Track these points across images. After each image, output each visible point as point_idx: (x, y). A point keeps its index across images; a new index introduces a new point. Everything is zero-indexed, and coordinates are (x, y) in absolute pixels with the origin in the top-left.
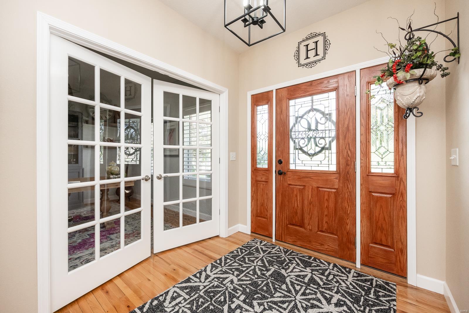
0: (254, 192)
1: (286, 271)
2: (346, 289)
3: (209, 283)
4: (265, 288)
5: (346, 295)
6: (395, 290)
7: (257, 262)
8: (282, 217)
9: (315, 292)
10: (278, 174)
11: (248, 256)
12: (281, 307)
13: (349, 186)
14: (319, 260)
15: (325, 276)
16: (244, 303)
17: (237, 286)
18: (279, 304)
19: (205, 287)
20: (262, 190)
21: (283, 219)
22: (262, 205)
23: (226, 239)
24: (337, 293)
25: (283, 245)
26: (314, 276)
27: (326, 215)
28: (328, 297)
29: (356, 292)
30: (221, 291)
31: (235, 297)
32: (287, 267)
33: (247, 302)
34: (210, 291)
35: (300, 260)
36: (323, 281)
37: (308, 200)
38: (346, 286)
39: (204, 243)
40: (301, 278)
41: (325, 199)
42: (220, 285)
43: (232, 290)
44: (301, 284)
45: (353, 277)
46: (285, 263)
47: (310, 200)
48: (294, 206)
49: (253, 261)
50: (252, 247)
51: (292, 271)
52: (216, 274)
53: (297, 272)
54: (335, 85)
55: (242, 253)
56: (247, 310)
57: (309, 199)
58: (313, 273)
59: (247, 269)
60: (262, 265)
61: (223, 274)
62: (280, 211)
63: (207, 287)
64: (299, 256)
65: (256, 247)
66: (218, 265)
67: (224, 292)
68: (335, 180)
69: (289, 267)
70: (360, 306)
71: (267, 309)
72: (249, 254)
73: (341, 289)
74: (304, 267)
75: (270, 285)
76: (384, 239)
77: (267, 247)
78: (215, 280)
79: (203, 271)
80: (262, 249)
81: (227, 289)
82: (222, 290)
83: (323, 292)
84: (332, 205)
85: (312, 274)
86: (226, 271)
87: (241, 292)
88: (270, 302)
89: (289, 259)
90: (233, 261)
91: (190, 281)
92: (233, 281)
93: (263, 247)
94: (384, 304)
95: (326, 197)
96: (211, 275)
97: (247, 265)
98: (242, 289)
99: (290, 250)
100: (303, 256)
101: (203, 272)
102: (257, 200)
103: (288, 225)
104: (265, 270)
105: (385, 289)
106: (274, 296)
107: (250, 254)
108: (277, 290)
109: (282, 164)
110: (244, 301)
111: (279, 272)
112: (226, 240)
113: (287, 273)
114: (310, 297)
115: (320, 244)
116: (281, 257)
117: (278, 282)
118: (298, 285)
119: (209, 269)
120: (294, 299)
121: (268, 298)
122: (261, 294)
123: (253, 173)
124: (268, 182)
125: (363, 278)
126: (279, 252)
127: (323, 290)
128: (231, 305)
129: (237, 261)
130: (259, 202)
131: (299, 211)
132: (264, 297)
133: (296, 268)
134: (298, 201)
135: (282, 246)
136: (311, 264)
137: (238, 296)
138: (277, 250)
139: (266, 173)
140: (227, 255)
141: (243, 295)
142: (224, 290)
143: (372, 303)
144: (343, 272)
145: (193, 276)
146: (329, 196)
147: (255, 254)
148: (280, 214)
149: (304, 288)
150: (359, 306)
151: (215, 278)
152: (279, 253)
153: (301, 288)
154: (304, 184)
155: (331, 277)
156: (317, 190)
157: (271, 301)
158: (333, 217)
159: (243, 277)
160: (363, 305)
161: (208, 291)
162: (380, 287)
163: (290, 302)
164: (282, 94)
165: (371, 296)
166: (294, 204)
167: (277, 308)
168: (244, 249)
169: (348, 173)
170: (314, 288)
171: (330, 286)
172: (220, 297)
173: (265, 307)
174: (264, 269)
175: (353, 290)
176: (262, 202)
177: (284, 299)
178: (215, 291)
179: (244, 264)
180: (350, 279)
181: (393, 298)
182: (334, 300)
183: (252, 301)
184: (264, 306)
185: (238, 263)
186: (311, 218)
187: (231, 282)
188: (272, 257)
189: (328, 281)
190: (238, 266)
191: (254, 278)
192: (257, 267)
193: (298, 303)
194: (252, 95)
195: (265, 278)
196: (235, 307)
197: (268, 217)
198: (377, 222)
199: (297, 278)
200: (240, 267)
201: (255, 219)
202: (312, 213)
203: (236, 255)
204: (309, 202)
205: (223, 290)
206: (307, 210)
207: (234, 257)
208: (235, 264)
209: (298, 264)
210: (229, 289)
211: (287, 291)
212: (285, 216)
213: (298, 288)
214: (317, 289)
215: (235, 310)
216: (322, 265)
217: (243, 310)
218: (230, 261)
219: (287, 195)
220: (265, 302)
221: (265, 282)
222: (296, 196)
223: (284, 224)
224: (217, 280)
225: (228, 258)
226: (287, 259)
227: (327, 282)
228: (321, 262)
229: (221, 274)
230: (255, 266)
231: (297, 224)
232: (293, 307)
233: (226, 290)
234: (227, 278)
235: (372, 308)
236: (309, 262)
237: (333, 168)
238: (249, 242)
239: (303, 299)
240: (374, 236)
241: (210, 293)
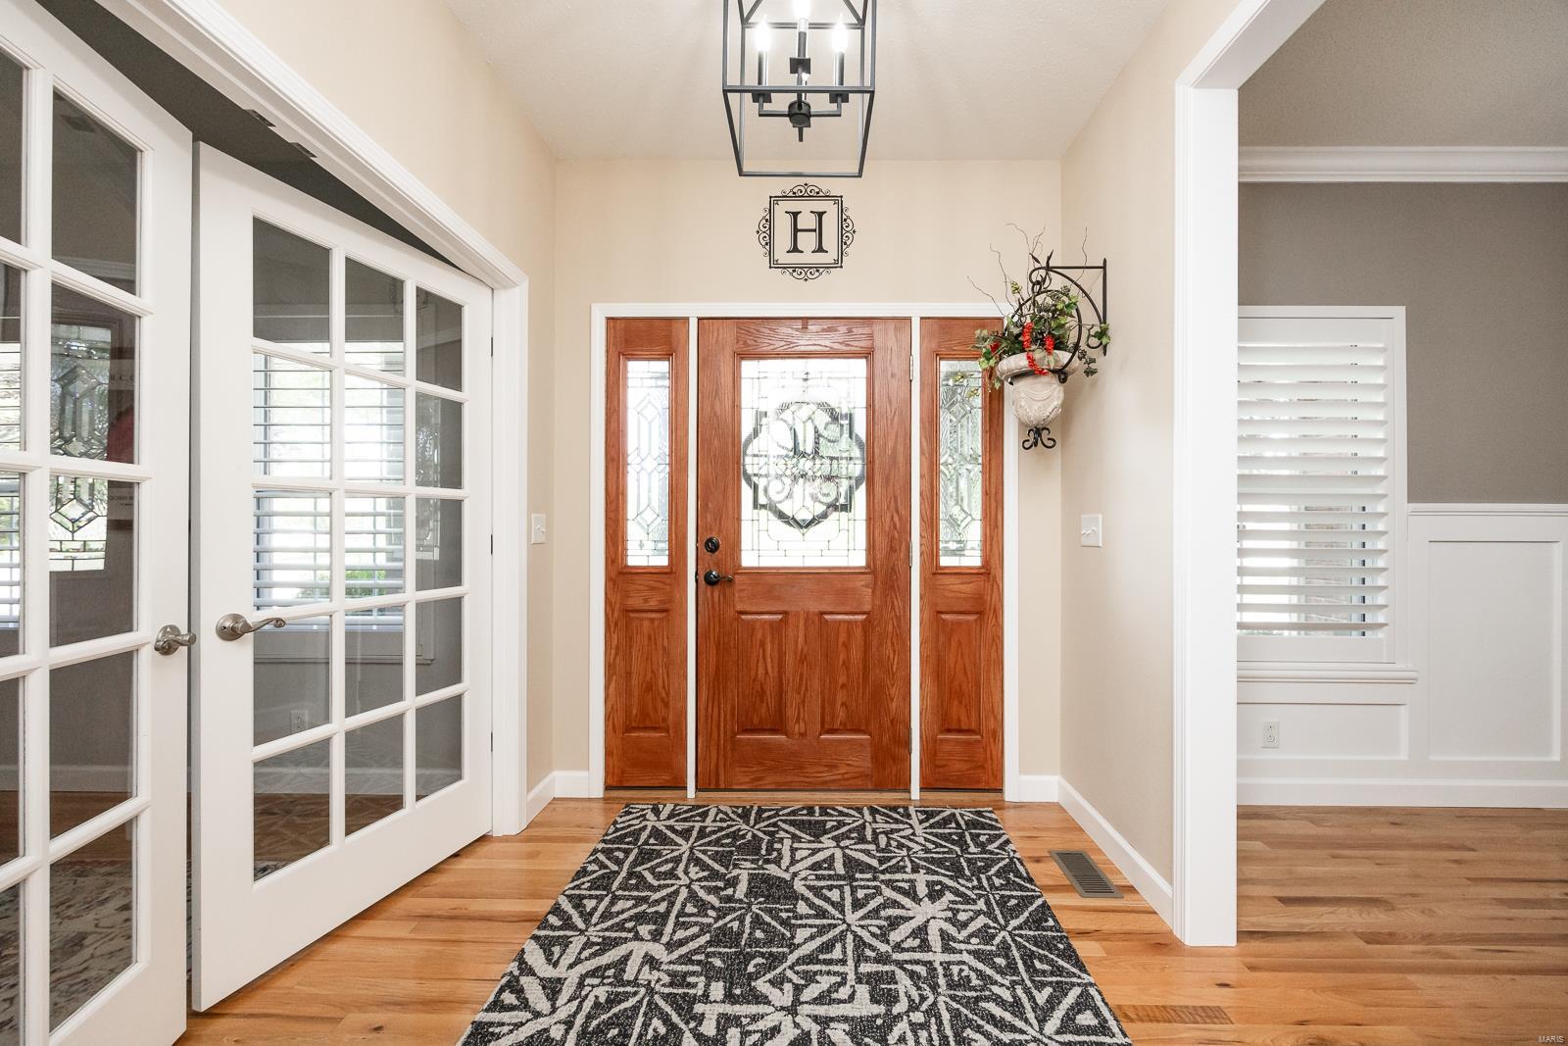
0: (617, 647)
1: (780, 867)
2: (925, 855)
3: (576, 1003)
4: (759, 934)
5: (933, 867)
6: (996, 821)
7: (686, 873)
8: (719, 713)
9: (875, 887)
10: (704, 582)
11: (648, 865)
12: (830, 962)
13: (896, 603)
14: (834, 809)
15: (870, 843)
16: (733, 1004)
17: (678, 968)
18: (821, 957)
19: (569, 1024)
20: (646, 638)
21: (722, 719)
22: (649, 687)
23: (524, 837)
24: (915, 870)
25: (727, 800)
26: (847, 851)
27: (843, 686)
28: (907, 888)
29: (944, 853)
30: (636, 1008)
31: (694, 1000)
32: (775, 854)
33: (738, 996)
34: (599, 1025)
35: (792, 823)
36: (874, 857)
37: (795, 653)
38: (921, 848)
39: (439, 879)
40: (825, 869)
41: (840, 644)
42: (621, 989)
43: (671, 985)
44: (835, 883)
45: (921, 822)
46: (764, 846)
47: (802, 652)
48: (757, 675)
49: (672, 874)
50: (639, 835)
51: (793, 862)
52: (578, 961)
53: (806, 858)
54: (863, 344)
55: (619, 863)
56: (755, 1015)
57: (800, 647)
58: (842, 844)
59: (672, 904)
60: (706, 874)
61: (602, 952)
62: (711, 695)
63: (579, 1020)
64: (783, 815)
65: (649, 828)
66: (562, 933)
67: (650, 1003)
68: (865, 589)
69: (779, 851)
70: (969, 880)
71: (803, 985)
72: (643, 858)
73: (916, 857)
74: (812, 839)
75: (768, 919)
76: (964, 718)
77: (685, 820)
78: (588, 985)
79: (520, 974)
80: (671, 828)
81: (651, 991)
82: (640, 1002)
83: (890, 880)
84: (856, 655)
85: (842, 848)
86: (604, 938)
87: (703, 978)
88: (798, 962)
89: (765, 833)
90: (607, 900)
91: (492, 1034)
92: (652, 957)
93: (671, 822)
94: (999, 856)
95: (842, 637)
96: (563, 976)
97: (664, 892)
98: (697, 968)
99: (752, 807)
100: (793, 813)
101: (523, 980)
102: (629, 674)
103: (738, 733)
104: (725, 885)
105: (983, 826)
106: (796, 941)
107: (645, 856)
108: (794, 925)
109: (717, 553)
110: (729, 997)
111: (763, 875)
112: (529, 840)
113: (787, 870)
114: (873, 904)
115: (826, 766)
116: (741, 833)
117: (778, 903)
118: (830, 888)
119: (535, 957)
120: (845, 925)
121: (784, 956)
122: (762, 955)
123: (614, 585)
124: (669, 610)
125: (937, 819)
126: (726, 821)
127: (888, 876)
128: (702, 1029)
129: (620, 892)
130: (634, 682)
131: (770, 688)
132: (775, 960)
133: (797, 849)
134: (769, 660)
135: (724, 802)
136: (825, 826)
137: (700, 993)
138: (718, 819)
139: (663, 582)
140: (573, 889)
141: (713, 984)
142: (647, 999)
143: (983, 864)
144: (896, 819)
145: (487, 1010)
146: (849, 634)
147: (665, 852)
148: (710, 705)
149: (847, 889)
150: (967, 880)
151: (583, 978)
152: (729, 823)
153: (842, 893)
154: (782, 608)
155: (883, 840)
156: (820, 619)
157: (798, 959)
158: (858, 688)
159: (674, 932)
160: (973, 875)
161: (590, 1029)
162: (972, 824)
163: (842, 937)
164: (717, 338)
165: (972, 849)
166: (757, 670)
167: (824, 968)
168: (618, 849)
169: (893, 569)
170: (868, 880)
171: (894, 861)
172: (646, 1025)
173: (795, 981)
174: (721, 884)
175: (938, 850)
176: (648, 678)
177: (825, 938)
178: (618, 1018)
179: (649, 893)
180: (919, 829)
181: (1004, 838)
182: (922, 890)
183: (749, 985)
184: (790, 981)
185: (628, 899)
186: (804, 702)
187: (651, 963)
188: (717, 842)
189: (883, 851)
190: (635, 906)
191: (711, 920)
192: (695, 887)
193: (859, 931)
194: (609, 319)
195: (741, 908)
196: (718, 1028)
197: (671, 726)
198: (952, 682)
199: (818, 873)
200: (644, 907)
201: (623, 739)
202: (806, 689)
203: (603, 876)
204: (798, 658)
205: (642, 999)
206: (793, 680)
207: (603, 882)
208: (620, 905)
209: (795, 838)
210: (658, 987)
211: (816, 916)
212: (729, 706)
213: (835, 895)
214: (875, 879)
215: (724, 1037)
216: (848, 820)
217: (745, 1021)
218: (599, 903)
219: (734, 644)
220: (785, 969)
221: (748, 919)
222: (762, 644)
223: (725, 733)
224: (596, 981)
225: (582, 897)
226: (761, 835)
227: (882, 855)
228: (841, 814)
229: (594, 955)
230: (688, 886)
231: (765, 727)
232: (856, 947)
233: (652, 997)
234: (626, 958)
235: (989, 874)
236: (817, 822)
237: (859, 559)
238: (615, 823)
239: (863, 918)
240: (946, 715)
241: (602, 1031)
